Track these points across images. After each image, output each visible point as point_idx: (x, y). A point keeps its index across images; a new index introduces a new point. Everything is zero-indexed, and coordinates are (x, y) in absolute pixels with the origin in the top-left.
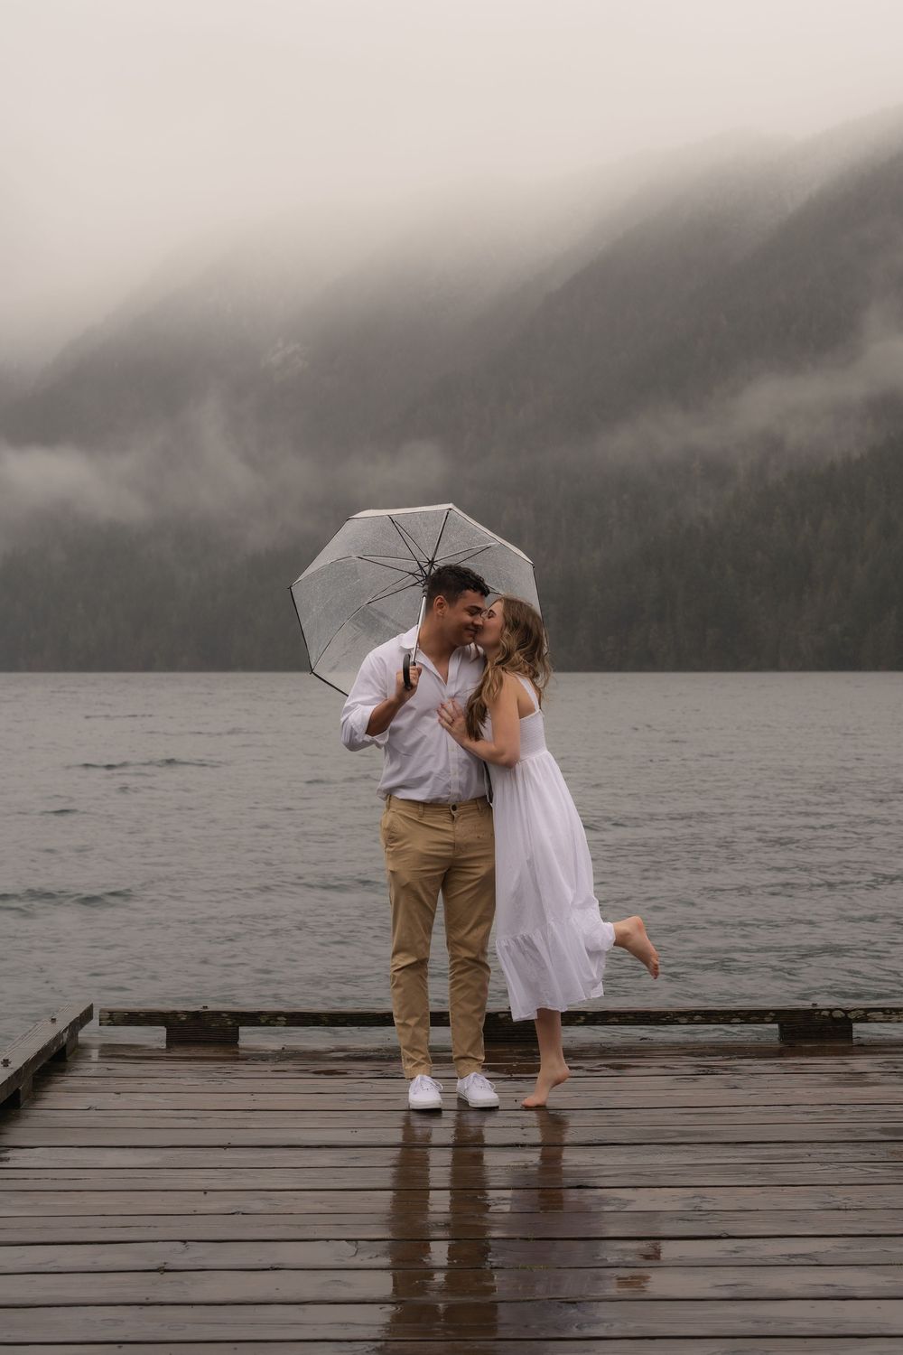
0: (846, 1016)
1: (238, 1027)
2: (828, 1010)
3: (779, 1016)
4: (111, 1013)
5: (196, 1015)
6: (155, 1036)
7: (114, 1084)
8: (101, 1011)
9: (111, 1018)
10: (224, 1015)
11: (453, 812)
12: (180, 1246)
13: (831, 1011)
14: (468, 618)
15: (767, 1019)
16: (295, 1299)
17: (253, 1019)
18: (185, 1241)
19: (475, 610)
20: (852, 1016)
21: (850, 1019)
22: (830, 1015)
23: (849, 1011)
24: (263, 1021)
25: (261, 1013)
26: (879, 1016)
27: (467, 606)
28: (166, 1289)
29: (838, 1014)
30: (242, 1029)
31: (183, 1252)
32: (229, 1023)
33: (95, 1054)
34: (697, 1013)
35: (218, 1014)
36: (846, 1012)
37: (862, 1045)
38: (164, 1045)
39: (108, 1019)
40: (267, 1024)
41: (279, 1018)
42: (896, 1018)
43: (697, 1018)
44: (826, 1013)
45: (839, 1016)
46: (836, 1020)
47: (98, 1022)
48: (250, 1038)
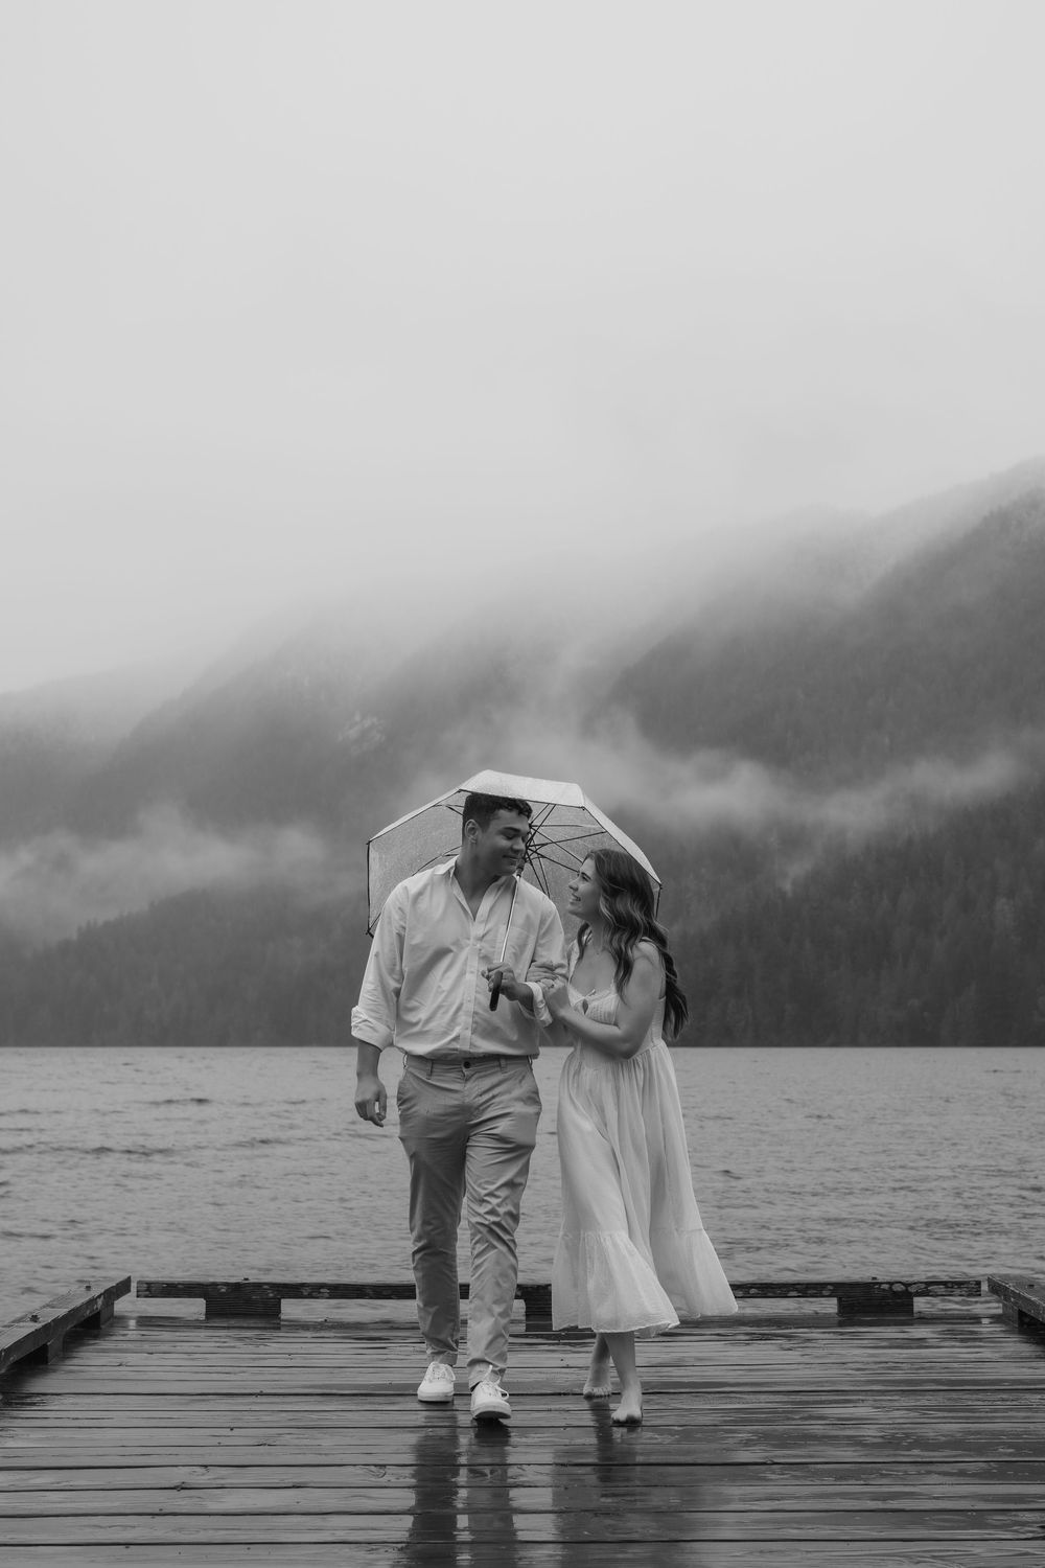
0: (907, 1290)
1: (280, 1299)
2: (887, 1283)
3: (838, 1289)
4: (149, 1284)
5: (237, 1287)
6: (195, 1307)
7: (146, 1346)
8: (139, 1282)
9: (148, 1289)
10: (266, 1287)
11: (464, 1070)
12: (203, 1470)
13: (891, 1284)
14: (504, 843)
15: (825, 1293)
16: (317, 1510)
17: (296, 1291)
18: (206, 1466)
19: (512, 833)
20: (912, 1289)
21: (911, 1293)
22: (890, 1288)
23: (910, 1285)
24: (306, 1294)
25: (303, 1285)
26: (941, 1289)
27: (501, 827)
28: (182, 1501)
29: (898, 1288)
30: (284, 1302)
31: (203, 1475)
32: (271, 1295)
33: (132, 1323)
34: (753, 1285)
35: (259, 1285)
36: (907, 1285)
37: (923, 1318)
38: (203, 1317)
39: (146, 1291)
40: (310, 1296)
41: (322, 1290)
42: (958, 1292)
43: (753, 1291)
44: (886, 1286)
45: (899, 1289)
46: (895, 1294)
47: (135, 1294)
48: (291, 1309)
